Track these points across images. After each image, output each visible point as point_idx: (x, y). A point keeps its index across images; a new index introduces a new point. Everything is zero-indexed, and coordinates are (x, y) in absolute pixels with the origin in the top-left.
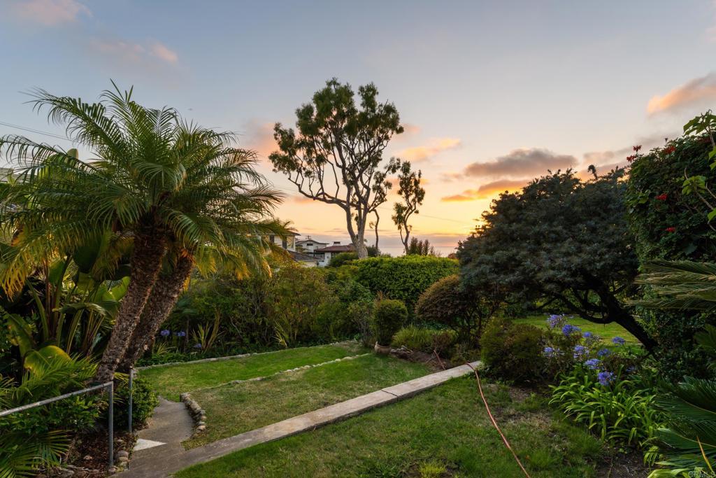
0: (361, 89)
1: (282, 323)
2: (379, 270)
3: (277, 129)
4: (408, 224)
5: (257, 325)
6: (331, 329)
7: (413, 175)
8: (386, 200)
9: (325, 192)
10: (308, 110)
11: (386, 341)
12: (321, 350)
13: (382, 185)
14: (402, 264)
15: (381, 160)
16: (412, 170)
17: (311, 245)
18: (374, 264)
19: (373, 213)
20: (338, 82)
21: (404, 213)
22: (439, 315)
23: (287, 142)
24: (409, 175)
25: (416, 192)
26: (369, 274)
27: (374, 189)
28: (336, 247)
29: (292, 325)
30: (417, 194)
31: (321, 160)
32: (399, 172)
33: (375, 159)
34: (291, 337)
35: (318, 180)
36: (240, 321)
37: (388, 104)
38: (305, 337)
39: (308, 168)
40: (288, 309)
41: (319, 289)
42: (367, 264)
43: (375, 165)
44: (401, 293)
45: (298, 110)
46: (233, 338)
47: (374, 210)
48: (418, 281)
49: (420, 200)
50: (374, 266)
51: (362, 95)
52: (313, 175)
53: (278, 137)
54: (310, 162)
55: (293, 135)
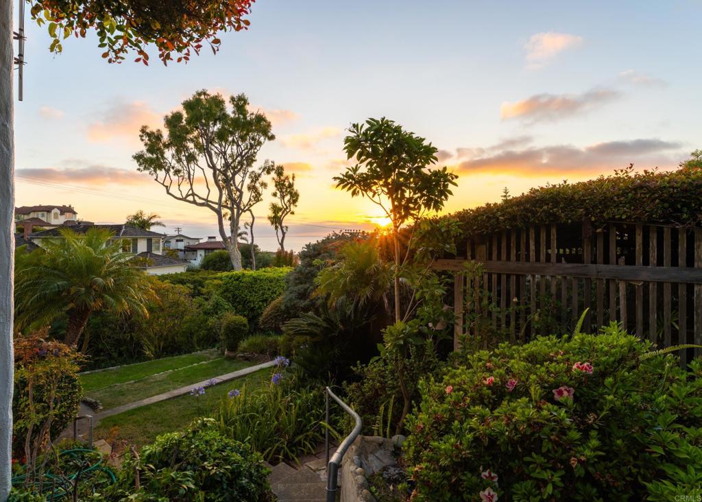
0: (233, 99)
1: (149, 337)
2: (241, 284)
3: (143, 131)
4: (283, 225)
5: (125, 340)
6: (195, 339)
7: (287, 178)
8: (262, 200)
9: (195, 192)
10: (177, 117)
11: (233, 348)
12: (185, 358)
13: (257, 185)
14: (262, 278)
15: (256, 161)
16: (286, 173)
17: (182, 241)
18: (236, 278)
19: (248, 212)
20: (208, 92)
21: (280, 213)
22: (273, 326)
23: (153, 141)
24: (282, 178)
25: (291, 193)
26: (232, 288)
27: (249, 188)
28: (211, 242)
29: (158, 338)
30: (292, 196)
31: (191, 158)
32: (273, 174)
33: (250, 160)
34: (158, 350)
35: (188, 181)
36: (109, 337)
37: (259, 113)
38: (170, 348)
39: (178, 166)
40: (155, 325)
41: (183, 305)
42: (230, 278)
43: (249, 165)
44: (261, 303)
45: (167, 117)
46: (102, 354)
47: (249, 210)
48: (275, 293)
49: (295, 201)
50: (237, 280)
51: (233, 103)
52: (182, 174)
53: (144, 138)
54: (179, 161)
55: (161, 135)
